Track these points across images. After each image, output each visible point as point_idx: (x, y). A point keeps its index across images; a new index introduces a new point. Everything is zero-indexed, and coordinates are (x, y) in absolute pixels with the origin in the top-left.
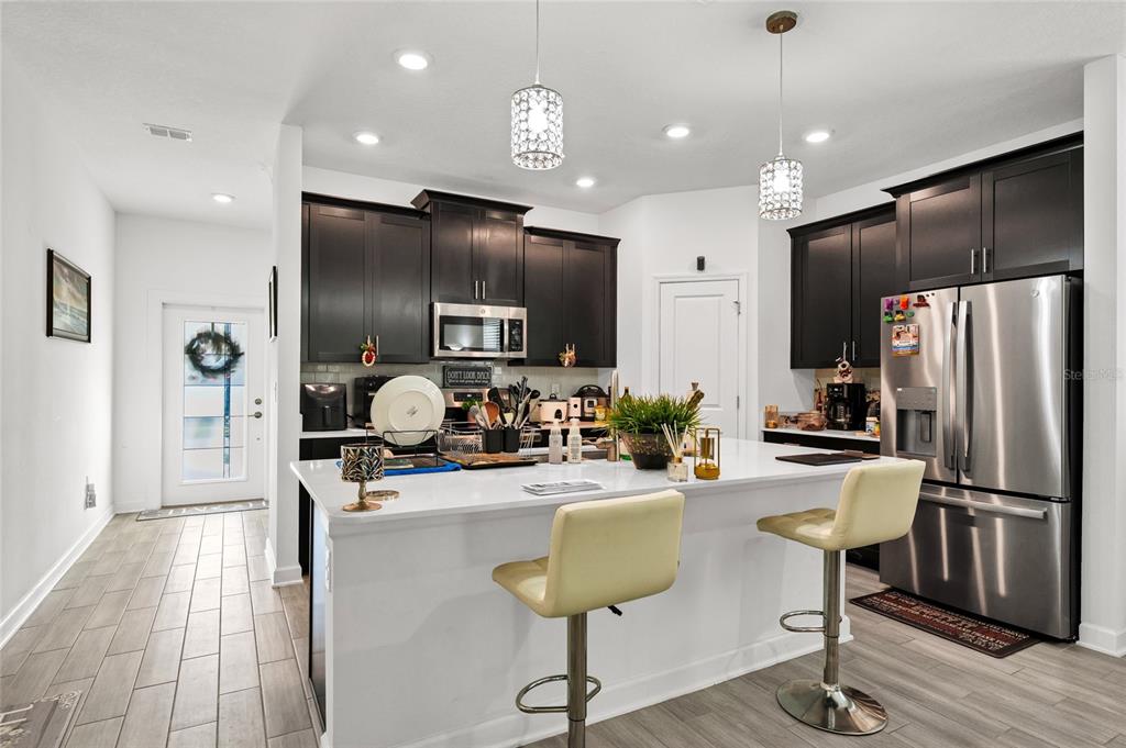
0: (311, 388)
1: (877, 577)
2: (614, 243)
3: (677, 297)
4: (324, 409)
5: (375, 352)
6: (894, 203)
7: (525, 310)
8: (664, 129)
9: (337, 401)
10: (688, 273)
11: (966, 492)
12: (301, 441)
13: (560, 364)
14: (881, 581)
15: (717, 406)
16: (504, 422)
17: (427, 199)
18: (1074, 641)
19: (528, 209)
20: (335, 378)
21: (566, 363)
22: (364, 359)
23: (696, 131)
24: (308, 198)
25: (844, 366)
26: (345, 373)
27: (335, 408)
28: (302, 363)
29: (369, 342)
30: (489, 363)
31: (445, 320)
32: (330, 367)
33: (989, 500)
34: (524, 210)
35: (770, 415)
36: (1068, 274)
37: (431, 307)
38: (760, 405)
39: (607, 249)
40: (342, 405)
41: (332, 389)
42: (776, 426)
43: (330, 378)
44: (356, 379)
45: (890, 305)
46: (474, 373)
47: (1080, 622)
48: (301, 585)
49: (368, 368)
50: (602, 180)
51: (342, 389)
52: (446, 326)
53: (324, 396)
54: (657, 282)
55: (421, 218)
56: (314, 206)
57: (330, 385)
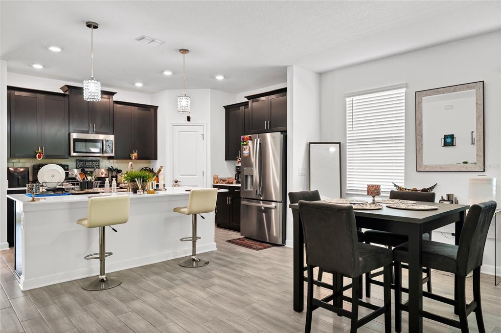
0: (11, 169)
1: (240, 234)
2: (156, 108)
3: (180, 132)
4: (18, 178)
5: (43, 154)
6: (248, 102)
7: (113, 136)
8: (163, 71)
9: (25, 175)
10: (184, 122)
11: (261, 202)
12: (8, 191)
13: (131, 159)
14: (241, 235)
15: (195, 175)
16: (87, 179)
17: (67, 89)
18: (284, 245)
19: (115, 93)
20: (23, 164)
21: (133, 158)
22: (37, 157)
23: (174, 73)
24: (9, 88)
25: (239, 160)
26: (28, 162)
27: (23, 178)
28: (8, 158)
29: (40, 149)
30: (98, 158)
31: (75, 140)
32: (21, 160)
33: (260, 203)
34: (113, 94)
35: (215, 178)
36: (281, 132)
37: (69, 134)
38: (211, 175)
39: (152, 110)
40: (27, 176)
41: (22, 170)
42: (217, 183)
43: (20, 165)
44: (34, 165)
45: (243, 139)
46: (91, 163)
47: (286, 239)
48: (9, 250)
49: (39, 160)
50: (145, 84)
51: (27, 170)
52: (76, 143)
53: (18, 173)
54: (172, 125)
55: (64, 97)
56: (12, 92)
57: (21, 168)
